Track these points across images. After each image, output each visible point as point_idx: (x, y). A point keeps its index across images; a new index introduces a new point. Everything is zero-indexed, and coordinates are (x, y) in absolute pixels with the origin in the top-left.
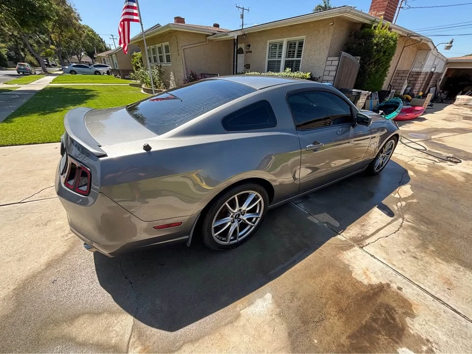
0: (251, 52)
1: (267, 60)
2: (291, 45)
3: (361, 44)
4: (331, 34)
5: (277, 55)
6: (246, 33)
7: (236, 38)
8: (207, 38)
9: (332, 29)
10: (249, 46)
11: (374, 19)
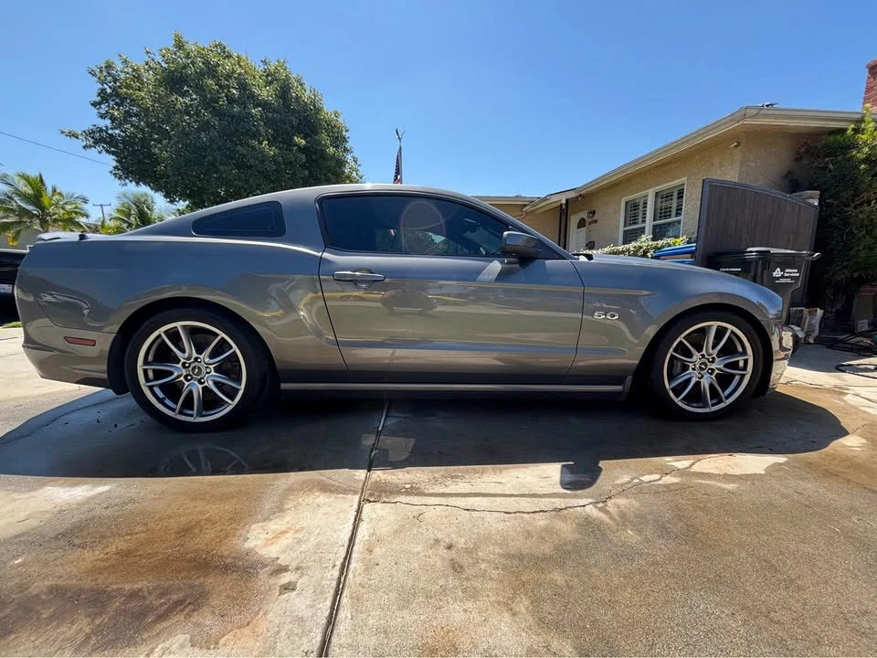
0: (596, 221)
1: (621, 229)
2: (663, 196)
3: (825, 168)
4: (738, 162)
5: (640, 220)
6: (582, 193)
7: (564, 202)
8: (524, 210)
9: (738, 155)
10: (594, 212)
11: (859, 116)
